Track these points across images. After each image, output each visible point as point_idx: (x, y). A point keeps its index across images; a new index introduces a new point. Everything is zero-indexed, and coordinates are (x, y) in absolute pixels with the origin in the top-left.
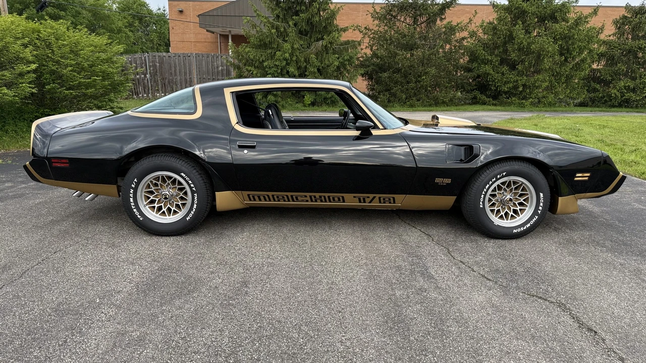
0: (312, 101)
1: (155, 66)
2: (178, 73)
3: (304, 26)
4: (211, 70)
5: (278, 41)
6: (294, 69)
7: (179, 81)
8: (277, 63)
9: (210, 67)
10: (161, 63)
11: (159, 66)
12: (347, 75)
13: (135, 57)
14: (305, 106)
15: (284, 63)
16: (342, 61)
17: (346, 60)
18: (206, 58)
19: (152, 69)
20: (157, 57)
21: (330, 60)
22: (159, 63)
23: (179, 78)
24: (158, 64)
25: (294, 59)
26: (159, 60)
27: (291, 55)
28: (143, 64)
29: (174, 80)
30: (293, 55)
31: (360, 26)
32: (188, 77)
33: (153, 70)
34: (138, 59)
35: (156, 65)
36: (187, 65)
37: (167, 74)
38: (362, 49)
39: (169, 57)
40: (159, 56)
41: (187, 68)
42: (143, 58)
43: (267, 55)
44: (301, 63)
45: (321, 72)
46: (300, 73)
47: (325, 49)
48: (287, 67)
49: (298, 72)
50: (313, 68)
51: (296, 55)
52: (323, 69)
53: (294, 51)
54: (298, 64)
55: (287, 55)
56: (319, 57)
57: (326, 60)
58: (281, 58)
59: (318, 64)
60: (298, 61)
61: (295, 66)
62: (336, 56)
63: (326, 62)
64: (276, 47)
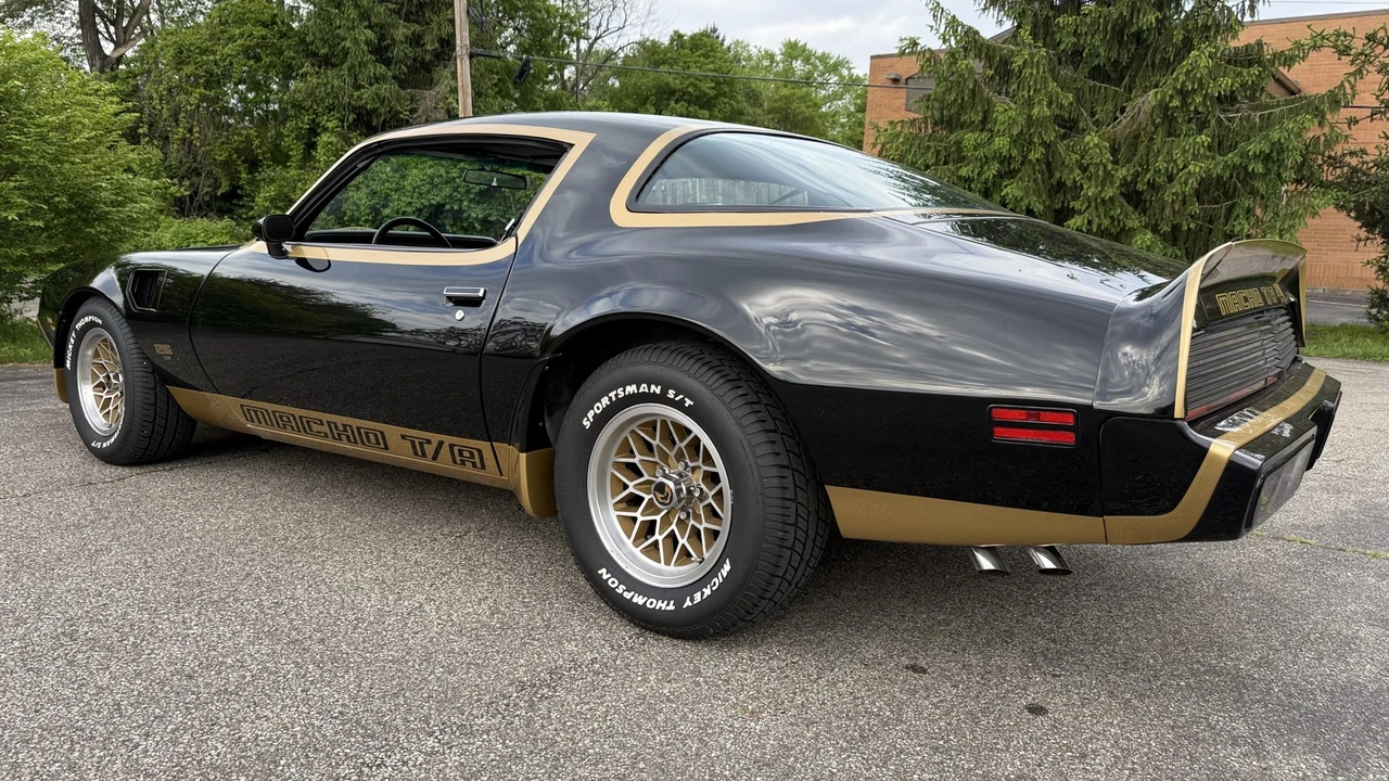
3: (1099, 48)
5: (989, 102)
6: (1027, 190)
8: (964, 172)
12: (1258, 212)
15: (993, 170)
16: (1237, 160)
17: (1256, 157)
21: (1177, 153)
25: (1036, 154)
27: (1022, 141)
30: (1031, 142)
31: (1345, 35)
38: (1353, 121)
43: (946, 148)
44: (1062, 172)
45: (1145, 201)
46: (1060, 205)
47: (1163, 119)
48: (1004, 184)
49: (1052, 202)
50: (1097, 187)
51: (1043, 144)
52: (1151, 191)
53: (1037, 127)
54: (1051, 176)
55: (1001, 143)
56: (1141, 149)
57: (1160, 159)
58: (980, 153)
59: (1122, 172)
60: (1053, 165)
61: (1040, 181)
62: (1198, 140)
63: (1161, 164)
64: (980, 118)
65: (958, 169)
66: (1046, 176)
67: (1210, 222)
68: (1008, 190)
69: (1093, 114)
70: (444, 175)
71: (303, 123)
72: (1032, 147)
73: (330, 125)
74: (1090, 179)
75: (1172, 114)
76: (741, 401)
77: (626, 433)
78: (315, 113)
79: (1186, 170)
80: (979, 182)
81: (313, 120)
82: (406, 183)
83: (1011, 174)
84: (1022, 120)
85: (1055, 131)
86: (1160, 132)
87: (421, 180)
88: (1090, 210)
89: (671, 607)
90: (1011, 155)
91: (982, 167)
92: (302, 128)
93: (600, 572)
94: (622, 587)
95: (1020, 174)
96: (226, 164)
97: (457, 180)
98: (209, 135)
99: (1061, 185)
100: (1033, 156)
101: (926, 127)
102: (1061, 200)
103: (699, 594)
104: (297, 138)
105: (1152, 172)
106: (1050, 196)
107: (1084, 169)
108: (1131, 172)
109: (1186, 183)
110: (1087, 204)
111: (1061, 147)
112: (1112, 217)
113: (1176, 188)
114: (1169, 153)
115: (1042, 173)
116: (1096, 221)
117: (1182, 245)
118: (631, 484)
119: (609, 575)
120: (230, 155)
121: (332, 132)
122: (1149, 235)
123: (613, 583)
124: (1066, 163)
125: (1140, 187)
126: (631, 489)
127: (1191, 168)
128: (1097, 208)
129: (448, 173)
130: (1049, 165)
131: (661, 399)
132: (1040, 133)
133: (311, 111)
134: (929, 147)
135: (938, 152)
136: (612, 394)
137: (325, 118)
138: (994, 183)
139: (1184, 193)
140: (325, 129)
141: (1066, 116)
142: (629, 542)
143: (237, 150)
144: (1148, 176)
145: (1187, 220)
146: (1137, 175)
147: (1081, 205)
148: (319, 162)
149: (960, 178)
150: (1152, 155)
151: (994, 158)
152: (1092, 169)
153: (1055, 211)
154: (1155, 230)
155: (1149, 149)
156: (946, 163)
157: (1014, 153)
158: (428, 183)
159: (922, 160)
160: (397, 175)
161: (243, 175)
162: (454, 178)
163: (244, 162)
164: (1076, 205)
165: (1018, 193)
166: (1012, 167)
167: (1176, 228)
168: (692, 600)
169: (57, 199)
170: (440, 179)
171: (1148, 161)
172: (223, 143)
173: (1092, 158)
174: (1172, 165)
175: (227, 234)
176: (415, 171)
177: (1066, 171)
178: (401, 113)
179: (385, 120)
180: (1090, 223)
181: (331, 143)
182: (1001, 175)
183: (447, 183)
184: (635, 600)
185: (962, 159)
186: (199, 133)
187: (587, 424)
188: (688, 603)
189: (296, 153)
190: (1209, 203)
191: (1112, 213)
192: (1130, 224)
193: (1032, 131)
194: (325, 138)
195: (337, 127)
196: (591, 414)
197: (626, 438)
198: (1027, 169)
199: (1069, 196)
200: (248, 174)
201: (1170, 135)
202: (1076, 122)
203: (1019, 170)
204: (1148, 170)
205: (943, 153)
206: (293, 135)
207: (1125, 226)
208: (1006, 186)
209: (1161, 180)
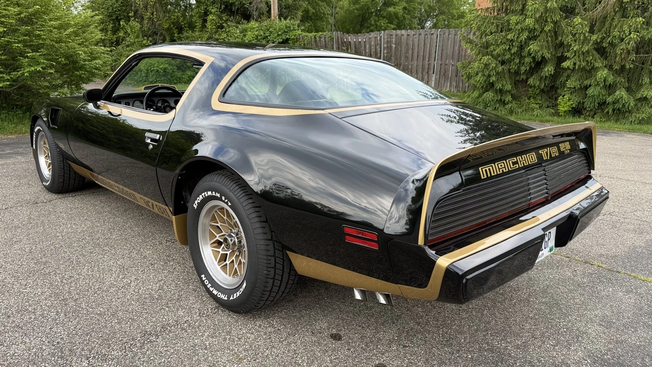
0: (574, 106)
1: (389, 48)
2: (415, 57)
4: (457, 52)
7: (415, 69)
8: (510, 37)
9: (457, 48)
10: (398, 43)
11: (395, 47)
13: (370, 36)
14: (557, 114)
15: (525, 35)
18: (453, 36)
19: (385, 51)
20: (394, 36)
22: (396, 44)
23: (415, 65)
24: (394, 46)
26: (396, 41)
28: (378, 45)
29: (410, 67)
32: (427, 62)
33: (387, 53)
34: (373, 39)
35: (391, 46)
36: (428, 46)
37: (403, 59)
39: (408, 35)
40: (396, 35)
41: (428, 50)
42: (379, 38)
43: (502, 24)
44: (562, 37)
45: (607, 52)
46: (560, 54)
47: (620, 9)
48: (531, 43)
49: (556, 53)
50: (579, 45)
51: (553, 22)
52: (611, 47)
53: (550, 13)
54: (557, 39)
55: (529, 22)
56: (607, 24)
57: (616, 30)
58: (519, 27)
59: (594, 37)
60: (558, 33)
61: (550, 41)
62: (637, 20)
63: (616, 33)
64: (520, 8)
65: (506, 35)
66: (554, 39)
67: (643, 64)
68: (531, 47)
69: (584, 5)
70: (263, 34)
71: (201, 10)
72: (547, 24)
73: (213, 11)
74: (575, 41)
75: (625, 5)
76: (251, 206)
77: (213, 212)
78: (207, 5)
79: (629, 37)
80: (517, 42)
81: (206, 8)
82: (245, 39)
83: (535, 38)
84: (542, 9)
85: (560, 15)
86: (618, 15)
87: (253, 37)
88: (575, 57)
89: (226, 298)
90: (535, 28)
91: (519, 34)
92: (201, 12)
93: (202, 276)
94: (210, 285)
95: (539, 38)
96: (168, 29)
97: (269, 37)
98: (161, 16)
99: (561, 44)
100: (547, 29)
101: (494, 12)
102: (561, 52)
103: (235, 294)
104: (199, 17)
105: (611, 37)
106: (555, 49)
107: (574, 35)
108: (600, 37)
109: (629, 43)
110: (574, 54)
111: (563, 24)
112: (587, 61)
113: (623, 46)
114: (621, 27)
115: (551, 37)
116: (578, 63)
117: (626, 76)
118: (218, 236)
119: (205, 278)
120: (170, 26)
121: (214, 14)
122: (606, 71)
123: (206, 282)
124: (565, 32)
125: (604, 45)
126: (217, 238)
127: (632, 35)
128: (579, 56)
129: (264, 33)
130: (556, 33)
131: (220, 199)
132: (551, 16)
133: (205, 4)
134: (493, 23)
135: (498, 26)
136: (203, 194)
137: (211, 7)
138: (525, 43)
139: (627, 49)
140: (211, 13)
141: (569, 6)
142: (216, 263)
143: (173, 23)
144: (609, 39)
145: (629, 63)
146: (603, 39)
147: (571, 55)
148: (208, 28)
149: (507, 39)
150: (612, 27)
151: (526, 29)
152: (577, 36)
153: (557, 57)
154: (610, 68)
155: (611, 24)
156: (502, 31)
157: (537, 26)
158: (256, 39)
159: (489, 30)
160: (242, 35)
161: (176, 35)
162: (267, 36)
163: (175, 29)
164: (568, 54)
165: (536, 48)
166: (535, 34)
167: (623, 67)
168: (233, 297)
169: (60, 59)
170: (261, 37)
171: (610, 31)
172: (167, 20)
173: (577, 30)
174: (622, 33)
175: (167, 63)
176: (249, 33)
177: (564, 37)
178: (245, 4)
179: (238, 9)
180: (575, 64)
181: (213, 20)
182: (529, 38)
183: (264, 38)
184: (213, 292)
185: (510, 30)
186: (156, 15)
187: (195, 206)
188: (232, 298)
189: (199, 24)
190: (644, 53)
191: (587, 59)
192: (597, 65)
193: (547, 15)
194: (210, 17)
195: (217, 12)
196: (196, 202)
197: (214, 214)
198: (543, 35)
199: (566, 49)
200: (178, 34)
201: (623, 16)
202: (574, 9)
203: (539, 36)
204: (609, 36)
205: (500, 26)
206: (197, 16)
207: (594, 66)
208: (531, 44)
209: (616, 41)
